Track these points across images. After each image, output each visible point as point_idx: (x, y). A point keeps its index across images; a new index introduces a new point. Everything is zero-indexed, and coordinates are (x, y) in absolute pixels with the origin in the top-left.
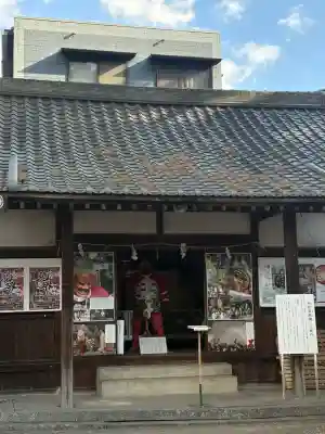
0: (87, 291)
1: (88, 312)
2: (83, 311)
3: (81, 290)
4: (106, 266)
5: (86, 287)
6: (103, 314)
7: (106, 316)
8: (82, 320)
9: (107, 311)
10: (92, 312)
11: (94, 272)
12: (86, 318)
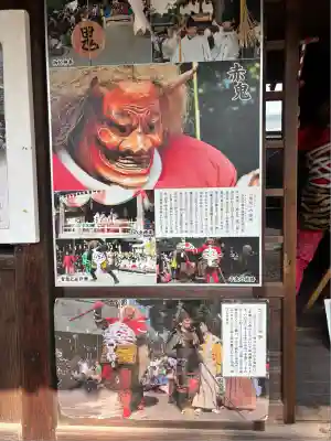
0: (141, 159)
1: (148, 246)
2: (126, 246)
3: (115, 154)
4: (226, 46)
5: (136, 142)
6: (211, 256)
7: (227, 267)
8: (126, 280)
9: (227, 244)
10: (165, 246)
11: (170, 76)
12: (141, 272)
